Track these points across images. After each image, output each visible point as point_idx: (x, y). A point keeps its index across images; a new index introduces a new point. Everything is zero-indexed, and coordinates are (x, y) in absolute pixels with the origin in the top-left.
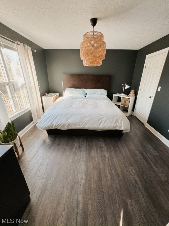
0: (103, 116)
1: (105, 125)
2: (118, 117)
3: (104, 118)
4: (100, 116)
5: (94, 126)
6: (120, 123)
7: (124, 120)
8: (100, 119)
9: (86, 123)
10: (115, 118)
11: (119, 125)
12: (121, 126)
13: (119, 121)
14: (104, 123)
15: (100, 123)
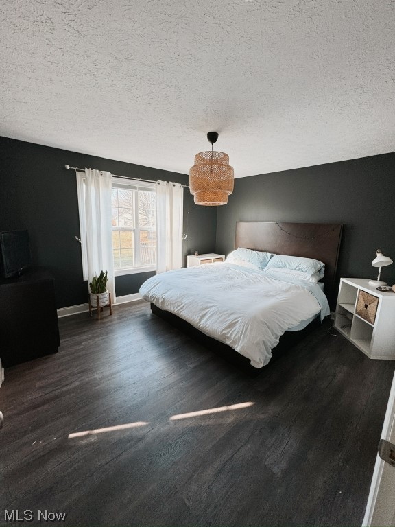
0: (213, 304)
1: (209, 323)
2: (240, 317)
3: (212, 309)
4: (209, 302)
5: (193, 318)
6: (238, 332)
7: (248, 330)
8: (206, 309)
9: (182, 308)
10: (232, 317)
11: (233, 337)
12: (236, 340)
13: (238, 325)
14: (208, 320)
15: (203, 317)
